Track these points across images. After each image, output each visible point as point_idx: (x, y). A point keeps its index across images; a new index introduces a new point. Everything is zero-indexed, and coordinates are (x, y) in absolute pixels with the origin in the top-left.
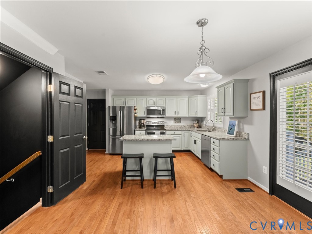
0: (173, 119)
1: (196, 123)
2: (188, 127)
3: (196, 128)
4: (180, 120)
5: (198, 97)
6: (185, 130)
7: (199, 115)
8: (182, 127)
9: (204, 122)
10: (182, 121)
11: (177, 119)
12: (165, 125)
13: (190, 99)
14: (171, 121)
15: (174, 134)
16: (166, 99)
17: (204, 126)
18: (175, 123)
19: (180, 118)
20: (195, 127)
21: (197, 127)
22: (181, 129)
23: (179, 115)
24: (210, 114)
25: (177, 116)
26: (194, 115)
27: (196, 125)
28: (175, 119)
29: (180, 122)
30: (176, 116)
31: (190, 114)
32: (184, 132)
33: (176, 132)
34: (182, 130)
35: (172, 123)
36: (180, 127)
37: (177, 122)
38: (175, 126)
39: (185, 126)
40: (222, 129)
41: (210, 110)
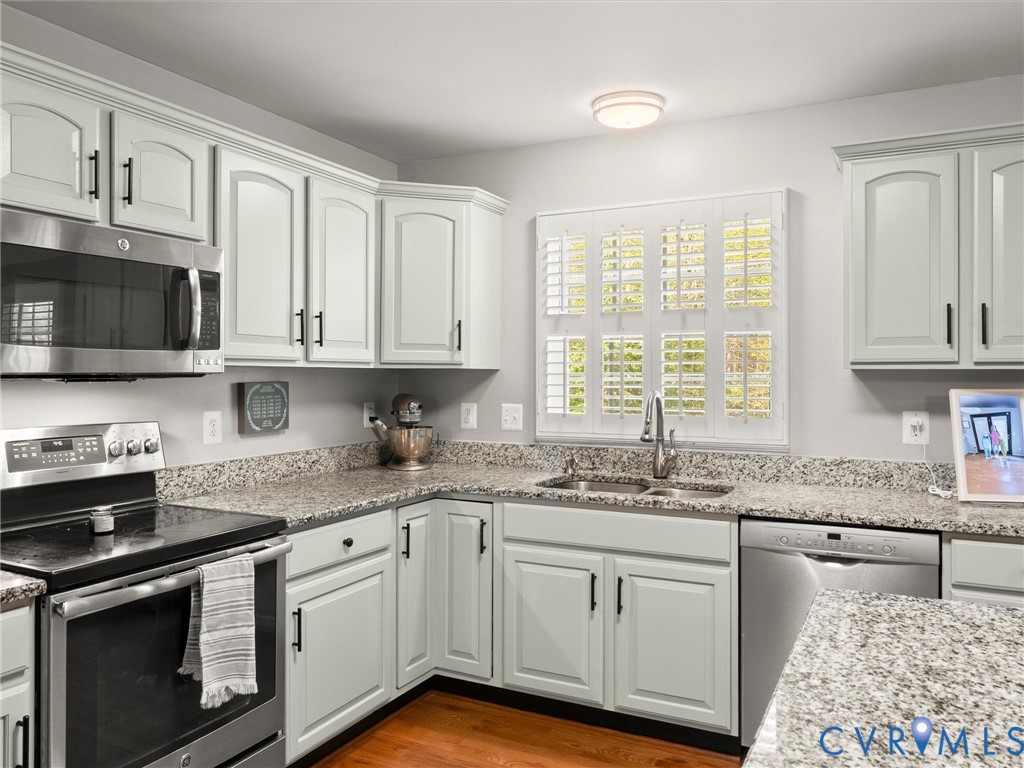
4: (285, 405)
5: (467, 200)
8: (292, 474)
9: (470, 416)
10: (295, 415)
11: (266, 394)
13: (394, 208)
15: (345, 556)
17: (471, 448)
18: (243, 429)
19: (286, 385)
20: (403, 460)
26: (440, 359)
28: (240, 391)
29: (286, 425)
31: (400, 345)
32: (405, 514)
35: (219, 439)
36: (284, 468)
37: (265, 425)
38: (242, 471)
39: (315, 457)
40: (775, 459)
41: (580, 316)
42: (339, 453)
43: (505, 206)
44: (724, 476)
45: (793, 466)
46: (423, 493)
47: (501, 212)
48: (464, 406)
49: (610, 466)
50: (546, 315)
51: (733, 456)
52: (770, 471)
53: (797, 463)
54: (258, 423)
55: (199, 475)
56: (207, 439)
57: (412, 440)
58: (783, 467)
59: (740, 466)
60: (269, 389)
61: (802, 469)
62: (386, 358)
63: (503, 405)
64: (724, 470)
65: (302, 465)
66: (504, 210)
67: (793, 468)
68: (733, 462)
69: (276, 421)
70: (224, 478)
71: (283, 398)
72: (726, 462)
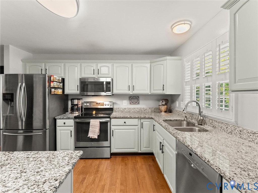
0: (128, 98)
1: (163, 105)
2: (150, 111)
3: (163, 113)
4: (138, 100)
5: (166, 60)
6: (145, 118)
7: (168, 91)
8: (140, 111)
9: (177, 103)
10: (141, 102)
11: (134, 98)
12: (115, 107)
13: (152, 65)
14: (124, 101)
15: (125, 124)
16: (114, 64)
17: (177, 111)
18: (130, 104)
19: (138, 97)
20: (161, 112)
21: (165, 112)
22: (137, 116)
23: (136, 92)
24: (189, 88)
25: (131, 94)
26: (161, 92)
27: (163, 108)
28: (130, 97)
29: (139, 103)
30: (131, 92)
31: (154, 90)
32: (142, 120)
33: (129, 121)
34: (138, 118)
35: (126, 104)
36: (138, 110)
37: (134, 103)
38: (129, 110)
39: (146, 109)
40: (231, 126)
41: (189, 81)
42: (152, 109)
43: (181, 58)
44: (217, 128)
45: (236, 130)
46: (146, 117)
47: (181, 60)
48: (177, 102)
49: (194, 119)
50: (185, 82)
51: (219, 122)
52: (229, 130)
53: (238, 129)
54: (132, 102)
55: (121, 109)
56: (124, 104)
57: (162, 108)
58: (233, 130)
59: (221, 126)
60: (135, 98)
61: (240, 132)
62: (152, 92)
63: (181, 102)
64: (217, 126)
65: (142, 110)
66: (181, 59)
67: (236, 131)
68: (219, 124)
69: (136, 102)
70: (126, 110)
71: (138, 99)
72: (217, 124)
